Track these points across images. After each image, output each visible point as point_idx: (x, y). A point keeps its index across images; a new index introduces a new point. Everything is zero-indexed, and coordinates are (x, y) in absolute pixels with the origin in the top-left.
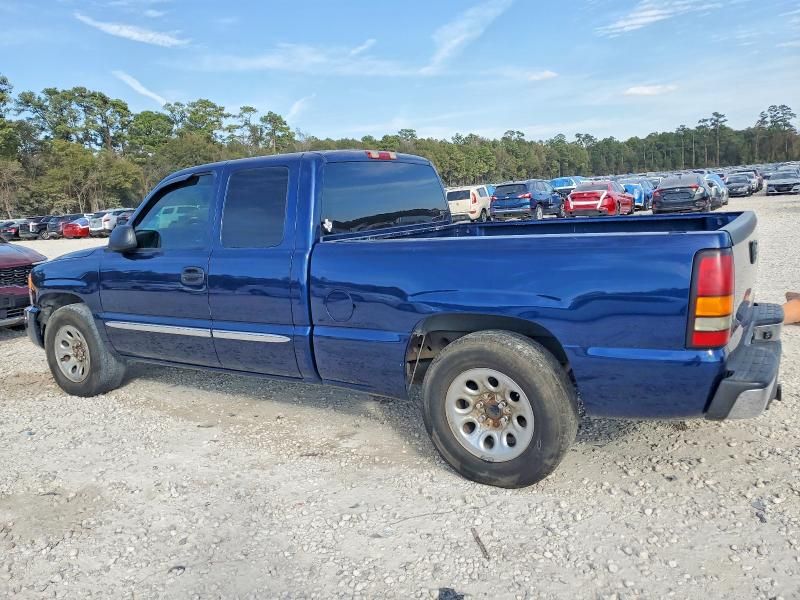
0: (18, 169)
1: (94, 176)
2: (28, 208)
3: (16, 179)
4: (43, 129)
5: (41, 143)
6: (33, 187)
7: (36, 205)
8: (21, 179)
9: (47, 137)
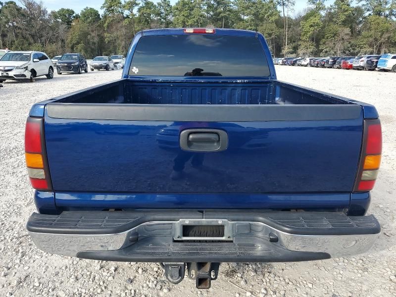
0: (348, 32)
1: (386, 35)
2: (347, 52)
3: (346, 37)
4: (368, 10)
5: (365, 18)
6: (353, 42)
7: (352, 51)
8: (347, 37)
9: (370, 14)
